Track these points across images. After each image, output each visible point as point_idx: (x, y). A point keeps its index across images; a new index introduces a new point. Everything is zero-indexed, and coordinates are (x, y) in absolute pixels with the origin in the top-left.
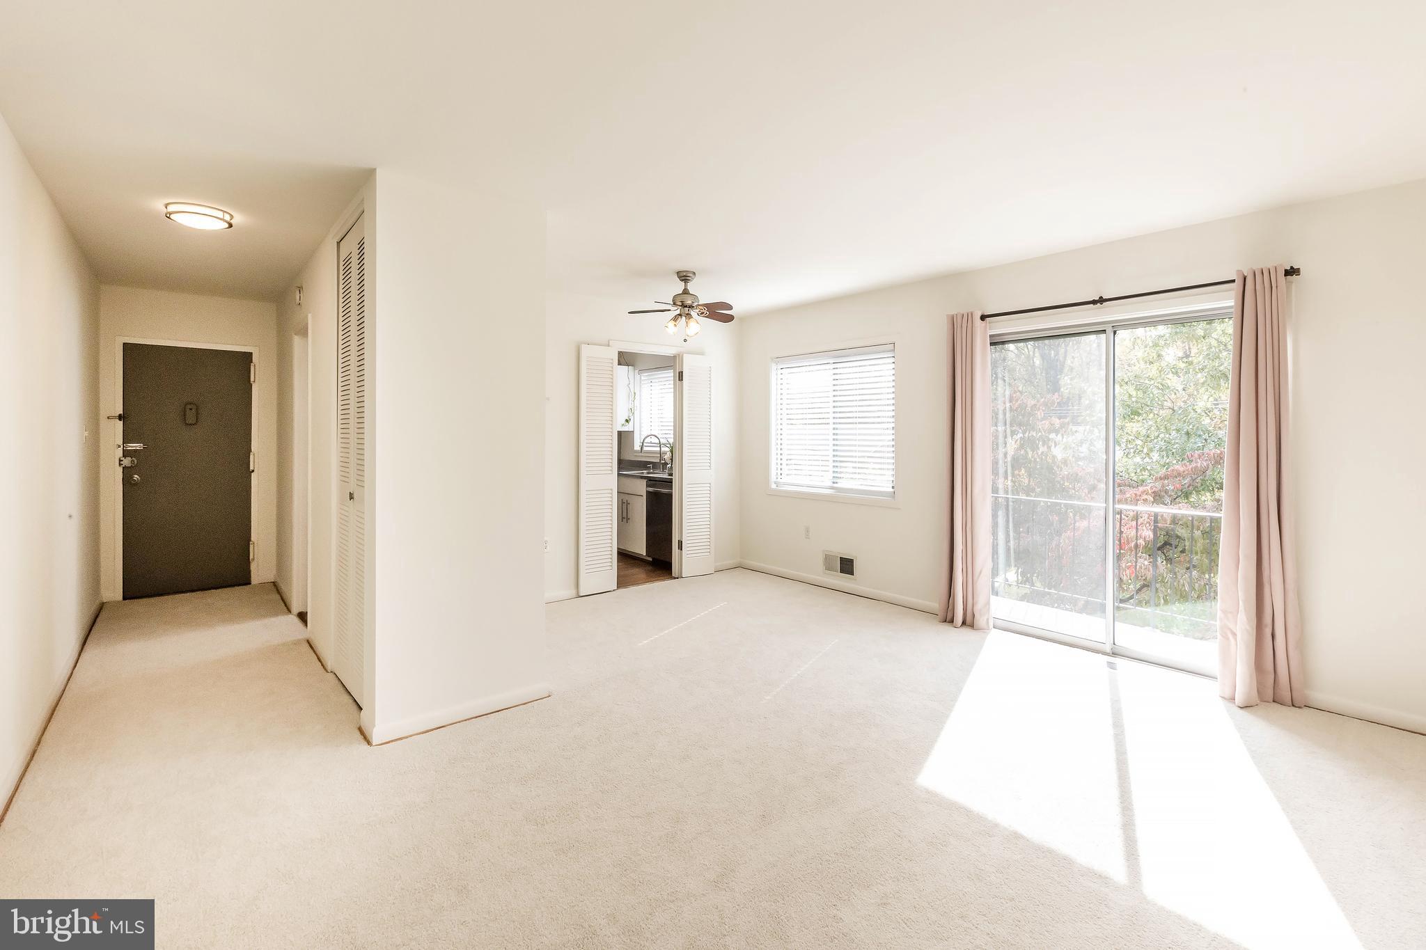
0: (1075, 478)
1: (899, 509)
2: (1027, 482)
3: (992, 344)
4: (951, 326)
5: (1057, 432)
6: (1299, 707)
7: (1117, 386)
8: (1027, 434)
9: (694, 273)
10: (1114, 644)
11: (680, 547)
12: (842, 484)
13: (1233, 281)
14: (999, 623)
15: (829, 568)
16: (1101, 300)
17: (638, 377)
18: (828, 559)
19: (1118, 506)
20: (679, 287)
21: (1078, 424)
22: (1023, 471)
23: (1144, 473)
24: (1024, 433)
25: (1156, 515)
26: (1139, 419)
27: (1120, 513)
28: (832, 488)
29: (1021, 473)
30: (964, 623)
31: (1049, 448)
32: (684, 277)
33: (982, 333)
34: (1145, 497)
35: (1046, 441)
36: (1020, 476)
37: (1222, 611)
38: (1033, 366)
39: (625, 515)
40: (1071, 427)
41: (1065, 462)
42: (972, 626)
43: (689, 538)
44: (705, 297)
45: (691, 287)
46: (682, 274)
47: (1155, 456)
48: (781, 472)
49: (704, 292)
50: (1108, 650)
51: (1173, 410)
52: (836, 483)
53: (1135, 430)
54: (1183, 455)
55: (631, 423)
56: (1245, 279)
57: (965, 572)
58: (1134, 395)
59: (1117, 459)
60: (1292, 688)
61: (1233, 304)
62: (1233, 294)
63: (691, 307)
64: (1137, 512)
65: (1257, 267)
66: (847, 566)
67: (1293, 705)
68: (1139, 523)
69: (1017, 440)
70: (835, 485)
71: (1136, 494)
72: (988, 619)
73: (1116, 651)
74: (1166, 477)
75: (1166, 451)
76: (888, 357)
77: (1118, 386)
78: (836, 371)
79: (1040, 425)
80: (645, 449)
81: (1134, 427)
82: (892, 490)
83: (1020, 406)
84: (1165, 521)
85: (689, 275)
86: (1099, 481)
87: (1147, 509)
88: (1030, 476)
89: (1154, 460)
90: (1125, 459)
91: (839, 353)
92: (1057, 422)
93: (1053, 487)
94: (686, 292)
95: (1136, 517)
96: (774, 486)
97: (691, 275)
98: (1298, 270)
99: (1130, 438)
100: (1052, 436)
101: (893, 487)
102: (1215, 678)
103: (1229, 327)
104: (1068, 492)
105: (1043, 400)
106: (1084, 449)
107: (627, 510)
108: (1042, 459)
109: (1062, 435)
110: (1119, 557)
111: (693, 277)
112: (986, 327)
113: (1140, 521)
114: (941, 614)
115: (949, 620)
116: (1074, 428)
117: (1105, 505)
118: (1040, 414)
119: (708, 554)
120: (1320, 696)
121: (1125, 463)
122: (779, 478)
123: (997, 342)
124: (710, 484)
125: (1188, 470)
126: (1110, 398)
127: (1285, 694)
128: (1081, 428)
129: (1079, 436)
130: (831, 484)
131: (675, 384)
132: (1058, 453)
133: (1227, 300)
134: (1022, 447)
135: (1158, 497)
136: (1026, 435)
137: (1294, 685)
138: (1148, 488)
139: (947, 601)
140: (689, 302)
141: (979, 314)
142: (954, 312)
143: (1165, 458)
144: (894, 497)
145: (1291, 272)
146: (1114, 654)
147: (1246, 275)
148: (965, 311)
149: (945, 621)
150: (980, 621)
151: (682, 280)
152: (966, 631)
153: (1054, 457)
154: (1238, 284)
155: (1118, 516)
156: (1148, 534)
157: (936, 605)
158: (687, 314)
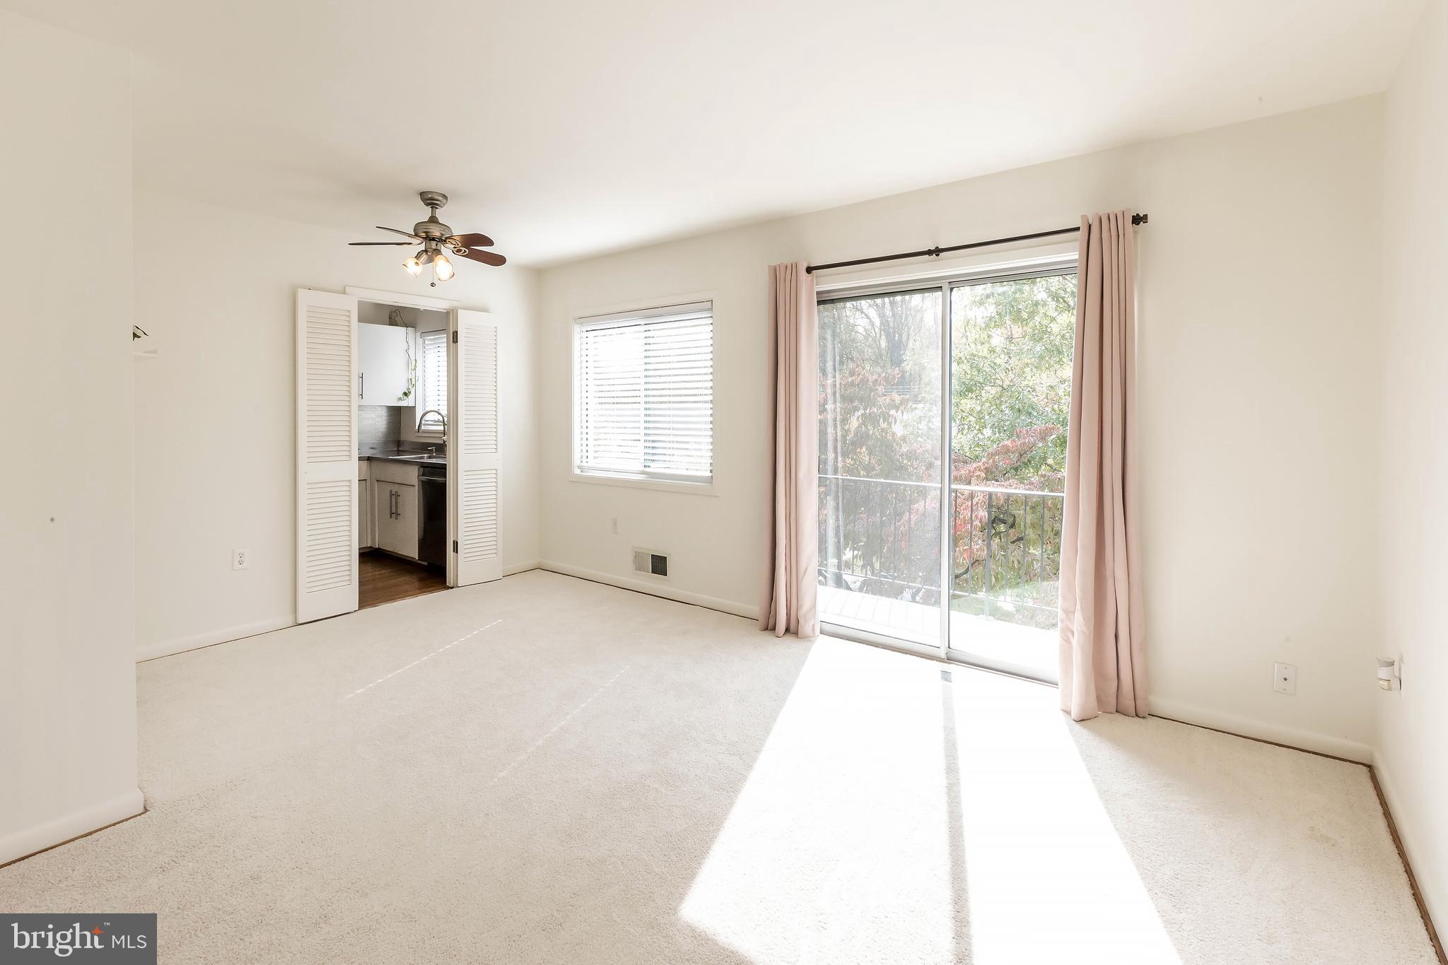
0: (911, 456)
1: (718, 497)
2: (867, 459)
3: (819, 303)
4: (774, 280)
5: (897, 408)
6: (1144, 717)
7: (954, 365)
8: (869, 409)
9: (445, 197)
10: (949, 647)
11: (456, 550)
12: (655, 468)
13: (1078, 229)
14: (828, 628)
15: (639, 567)
16: (938, 251)
17: (420, 341)
18: (638, 556)
19: (953, 486)
20: (424, 214)
21: (916, 402)
22: (864, 449)
23: (977, 449)
24: (865, 409)
25: (990, 495)
26: (973, 395)
27: (956, 491)
28: (643, 473)
29: (862, 451)
30: (787, 630)
31: (890, 424)
32: (430, 200)
33: (809, 287)
34: (978, 473)
35: (886, 417)
36: (861, 454)
37: (1063, 610)
38: (879, 347)
39: (394, 511)
40: (910, 404)
41: (904, 439)
42: (796, 634)
43: (467, 538)
44: (459, 229)
45: (441, 214)
46: (426, 197)
47: (988, 432)
48: (587, 454)
49: (457, 221)
50: (943, 655)
51: (1003, 387)
52: (649, 466)
53: (969, 406)
54: (1012, 432)
55: (411, 397)
56: (1090, 226)
57: (789, 569)
58: (969, 372)
59: (953, 437)
60: (1136, 695)
61: (1077, 257)
62: (1077, 244)
63: (442, 240)
64: (972, 492)
65: (1103, 212)
66: (659, 565)
67: (1137, 715)
68: (974, 503)
69: (858, 418)
70: (647, 469)
71: (970, 471)
72: (813, 625)
73: (954, 654)
74: (997, 453)
75: (998, 427)
76: (705, 318)
77: (956, 364)
78: (648, 334)
79: (881, 400)
80: (423, 427)
81: (968, 404)
82: (710, 474)
83: (862, 380)
84: (999, 500)
85: (437, 198)
86: (936, 459)
87: (982, 489)
88: (870, 453)
89: (986, 436)
90: (960, 435)
91: (652, 313)
92: (897, 398)
93: (894, 467)
94: (433, 220)
95: (972, 496)
96: (577, 471)
97: (440, 198)
98: (1146, 216)
99: (964, 414)
100: (893, 412)
101: (711, 471)
102: (1054, 684)
103: (1072, 284)
104: (907, 470)
105: (884, 375)
106: (923, 426)
107: (396, 503)
108: (882, 436)
109: (902, 412)
110: (955, 541)
111: (444, 201)
112: (812, 280)
113: (975, 500)
114: (762, 621)
115: (770, 627)
116: (914, 406)
117: (940, 486)
118: (881, 389)
119: (495, 555)
120: (1163, 703)
121: (961, 441)
122: (584, 460)
123: (824, 300)
124: (496, 470)
125: (1017, 446)
126: (947, 375)
127: (1128, 703)
128: (920, 406)
129: (918, 413)
130: (642, 468)
131: (448, 347)
132: (898, 430)
133: (1069, 253)
134: (864, 423)
135: (991, 474)
136: (868, 411)
137: (1139, 693)
138: (981, 464)
139: (768, 605)
140: (437, 233)
141: (805, 265)
142: (775, 263)
143: (997, 435)
144: (711, 483)
145: (1137, 220)
146: (950, 659)
147: (1090, 223)
148: (788, 261)
149: (767, 629)
150: (806, 628)
151: (427, 205)
152: (789, 640)
153: (894, 434)
154: (1084, 231)
155: (953, 494)
156: (983, 514)
157: (756, 608)
158: (435, 250)
